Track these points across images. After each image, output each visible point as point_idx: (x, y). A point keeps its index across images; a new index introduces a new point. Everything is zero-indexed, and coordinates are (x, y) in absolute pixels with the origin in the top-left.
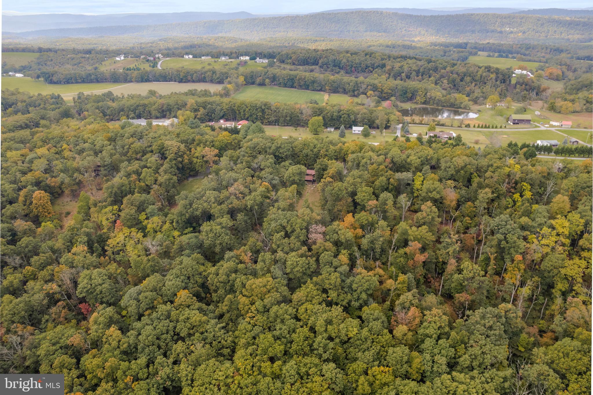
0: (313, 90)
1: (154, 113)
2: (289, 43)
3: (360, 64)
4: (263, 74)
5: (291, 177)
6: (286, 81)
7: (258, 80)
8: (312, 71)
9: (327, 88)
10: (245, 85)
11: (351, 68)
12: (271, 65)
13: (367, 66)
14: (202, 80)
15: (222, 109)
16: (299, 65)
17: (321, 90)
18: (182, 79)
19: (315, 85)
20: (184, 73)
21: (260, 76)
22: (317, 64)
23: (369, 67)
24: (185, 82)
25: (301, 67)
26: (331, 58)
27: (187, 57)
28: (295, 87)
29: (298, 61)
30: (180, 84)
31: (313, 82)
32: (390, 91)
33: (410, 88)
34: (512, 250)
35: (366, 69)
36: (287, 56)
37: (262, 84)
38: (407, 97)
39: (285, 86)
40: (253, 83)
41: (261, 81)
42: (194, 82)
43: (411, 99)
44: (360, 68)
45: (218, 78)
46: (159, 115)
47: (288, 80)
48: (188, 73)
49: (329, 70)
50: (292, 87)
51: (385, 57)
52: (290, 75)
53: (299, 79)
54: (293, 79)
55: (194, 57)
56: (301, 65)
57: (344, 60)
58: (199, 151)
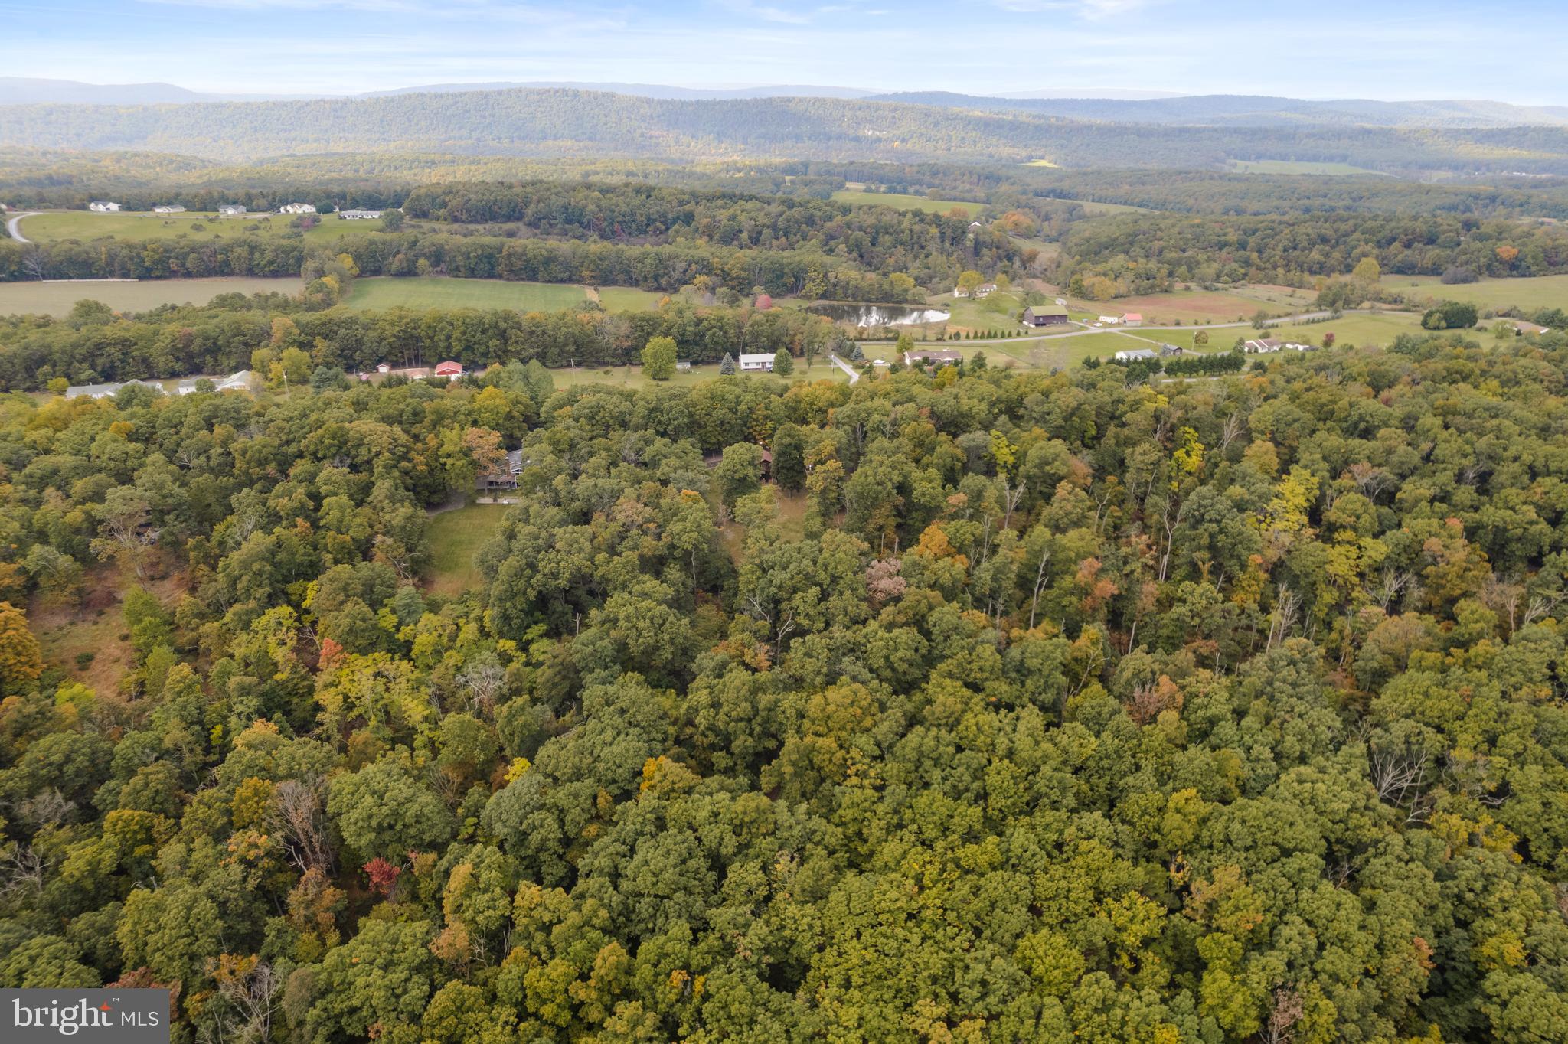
0: (549, 282)
1: (162, 362)
3: (633, 214)
4: (406, 245)
6: (474, 261)
7: (395, 263)
9: (584, 273)
10: (359, 276)
11: (612, 224)
12: (393, 224)
13: (649, 219)
14: (223, 270)
15: (381, 339)
16: (470, 222)
17: (570, 280)
18: (149, 270)
19: (555, 268)
20: (153, 250)
21: (398, 252)
22: (519, 219)
23: (655, 220)
24: (158, 278)
25: (480, 227)
26: (557, 202)
27: (101, 208)
28: (500, 277)
29: (468, 211)
31: (548, 261)
32: (743, 274)
33: (788, 264)
34: (1239, 548)
35: (648, 225)
36: (434, 200)
37: (408, 272)
38: (784, 285)
39: (472, 273)
40: (377, 272)
41: (405, 264)
42: (188, 275)
43: (793, 290)
44: (634, 225)
45: (271, 263)
46: (179, 366)
47: (479, 258)
48: (166, 251)
49: (557, 231)
50: (491, 275)
51: (686, 197)
53: (510, 255)
54: (491, 256)
55: (121, 209)
56: (476, 222)
57: (591, 207)
58: (451, 439)
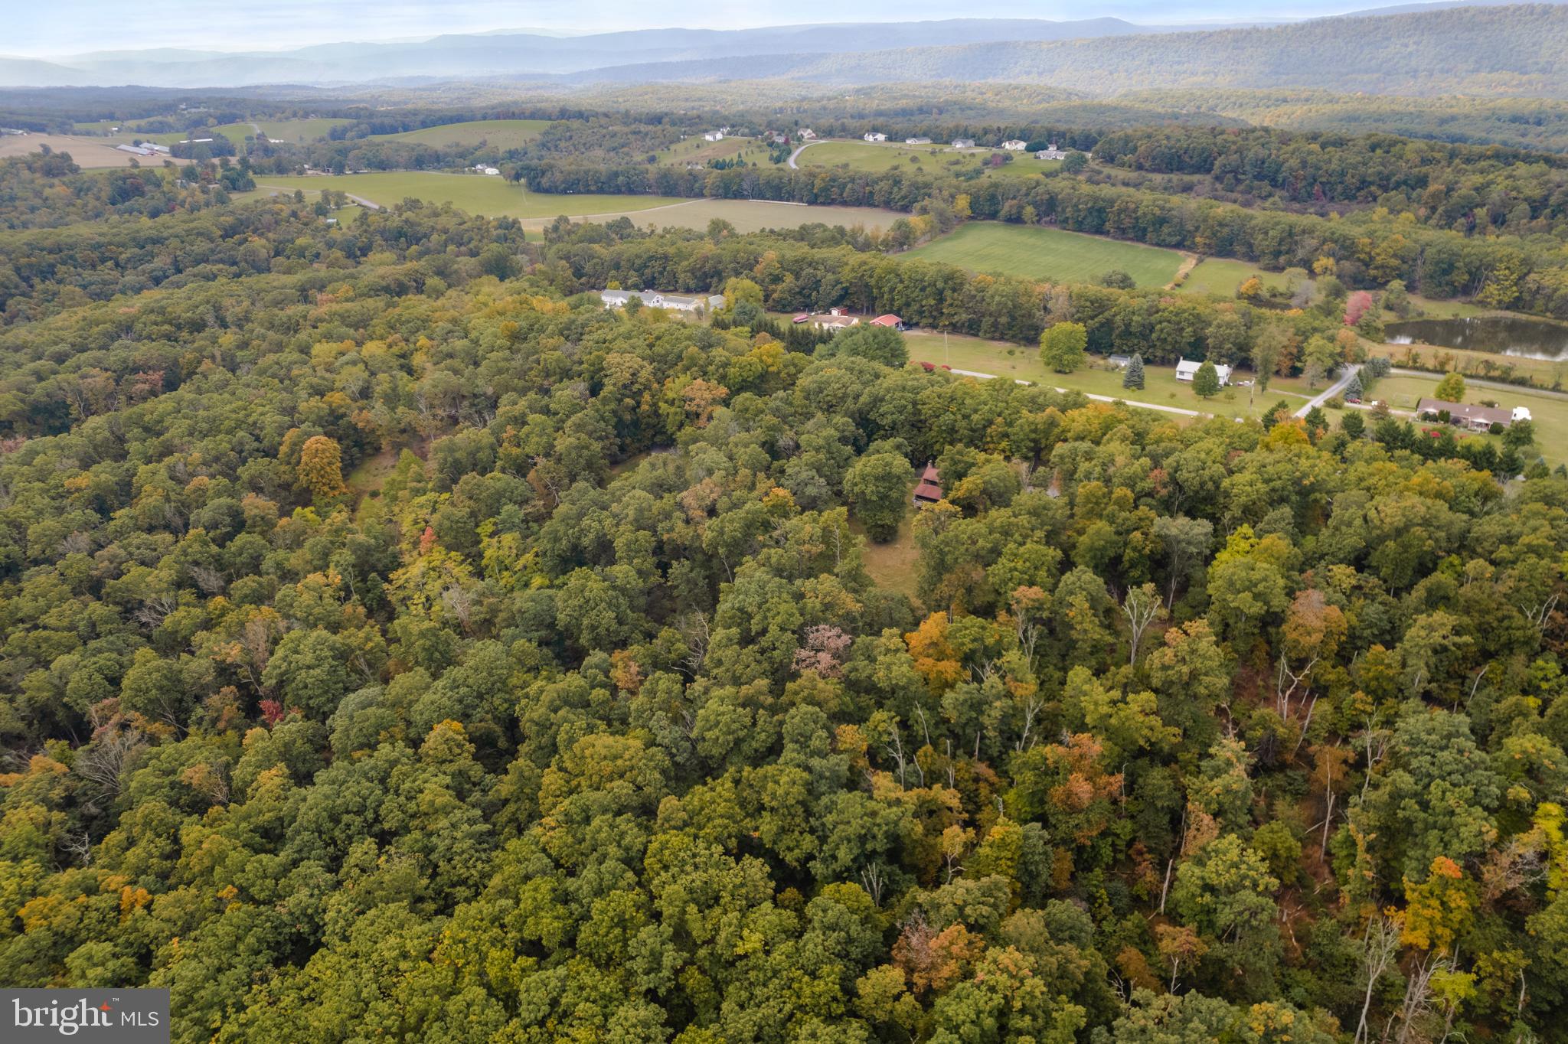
0: (1158, 245)
2: (1199, 107)
3: (1343, 174)
4: (1024, 189)
5: (856, 485)
6: (1082, 214)
7: (1007, 207)
8: (1187, 189)
9: (1198, 239)
10: (971, 218)
11: (1312, 185)
12: (1074, 167)
13: (1363, 182)
14: (864, 199)
15: (838, 282)
16: (1154, 171)
17: (1179, 246)
18: (816, 196)
19: (1166, 229)
20: (823, 180)
21: (1014, 198)
22: (1209, 171)
23: (1371, 183)
24: (823, 204)
25: (1158, 178)
26: (1255, 151)
27: (871, 138)
28: (1107, 233)
29: (1154, 159)
30: (812, 208)
31: (1161, 221)
32: (1394, 262)
33: (1469, 255)
35: (1359, 189)
36: (1126, 143)
37: (1015, 220)
38: (1451, 283)
39: (1080, 227)
40: (993, 216)
41: (1014, 211)
42: (845, 203)
43: (1465, 291)
44: (1340, 188)
45: (903, 198)
47: (1090, 211)
48: (834, 180)
49: (1241, 187)
50: (1099, 230)
51: (1438, 155)
52: (1096, 199)
53: (1120, 212)
54: (1101, 210)
55: (890, 139)
56: (1158, 170)
57: (1294, 162)
58: (678, 385)
